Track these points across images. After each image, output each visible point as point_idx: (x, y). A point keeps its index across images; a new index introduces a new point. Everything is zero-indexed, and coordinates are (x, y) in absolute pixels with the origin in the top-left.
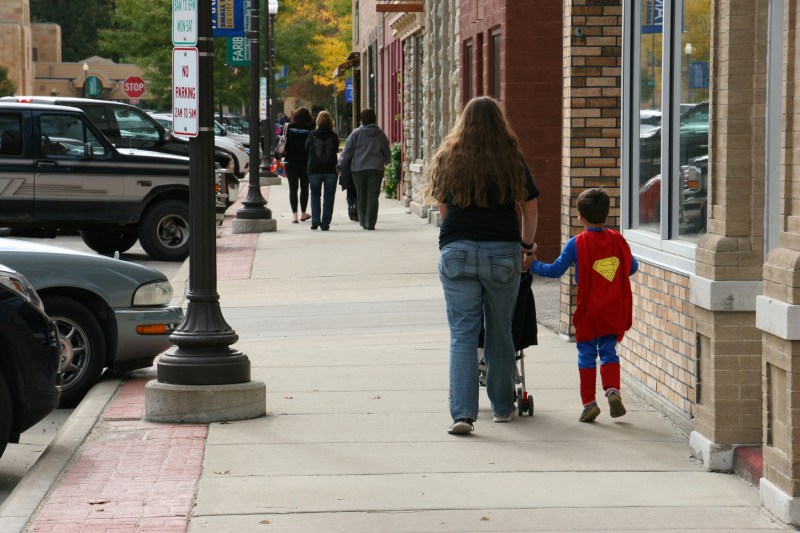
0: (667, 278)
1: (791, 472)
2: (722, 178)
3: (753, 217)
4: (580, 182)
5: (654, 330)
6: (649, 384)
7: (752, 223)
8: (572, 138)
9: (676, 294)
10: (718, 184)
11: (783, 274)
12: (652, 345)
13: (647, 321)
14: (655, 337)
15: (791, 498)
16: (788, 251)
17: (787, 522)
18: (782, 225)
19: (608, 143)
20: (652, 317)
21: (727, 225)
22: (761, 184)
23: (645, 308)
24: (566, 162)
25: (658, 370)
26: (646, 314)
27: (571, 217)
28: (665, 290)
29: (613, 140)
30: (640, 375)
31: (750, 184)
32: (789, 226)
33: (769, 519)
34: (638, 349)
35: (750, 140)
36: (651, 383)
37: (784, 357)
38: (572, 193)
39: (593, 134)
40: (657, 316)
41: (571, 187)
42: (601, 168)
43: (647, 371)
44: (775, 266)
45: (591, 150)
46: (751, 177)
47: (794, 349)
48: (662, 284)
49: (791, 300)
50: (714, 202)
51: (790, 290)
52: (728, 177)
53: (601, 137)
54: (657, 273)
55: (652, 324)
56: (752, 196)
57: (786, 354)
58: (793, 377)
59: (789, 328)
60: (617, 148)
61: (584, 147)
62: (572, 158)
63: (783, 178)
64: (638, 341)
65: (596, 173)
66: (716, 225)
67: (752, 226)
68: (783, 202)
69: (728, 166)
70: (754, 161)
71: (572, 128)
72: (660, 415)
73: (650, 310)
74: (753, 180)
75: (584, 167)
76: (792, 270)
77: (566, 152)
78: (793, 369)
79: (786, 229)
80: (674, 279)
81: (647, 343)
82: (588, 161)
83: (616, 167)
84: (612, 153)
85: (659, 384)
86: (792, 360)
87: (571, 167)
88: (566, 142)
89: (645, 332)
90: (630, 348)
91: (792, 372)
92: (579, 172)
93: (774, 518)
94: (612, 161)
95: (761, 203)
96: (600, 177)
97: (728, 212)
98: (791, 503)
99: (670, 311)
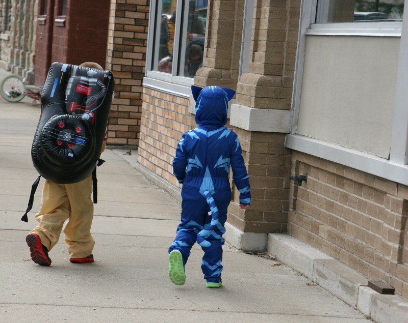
0: (174, 101)
1: (244, 216)
2: (215, 31)
3: (232, 57)
4: (120, 41)
5: (163, 136)
6: (157, 172)
7: (232, 60)
8: (116, 10)
9: (179, 111)
10: (212, 35)
11: (249, 89)
12: (161, 146)
13: (159, 131)
14: (163, 141)
15: (243, 233)
16: (253, 74)
17: (239, 248)
18: (251, 58)
19: (141, 16)
20: (163, 127)
21: (216, 61)
22: (239, 35)
23: (158, 122)
24: (112, 26)
25: (163, 162)
26: (159, 125)
27: (112, 64)
28: (173, 109)
29: (144, 14)
30: (151, 166)
31: (232, 35)
32: (255, 59)
33: (228, 247)
34: (152, 150)
35: (234, 5)
36: (159, 171)
37: (246, 142)
38: (114, 48)
39: (131, 9)
40: (166, 127)
41: (114, 44)
42: (135, 32)
43: (156, 164)
44: (245, 84)
45: (128, 19)
46: (233, 30)
47: (252, 137)
48: (170, 105)
49: (253, 105)
50: (209, 46)
51: (253, 99)
52: (219, 29)
53: (136, 11)
54: (168, 98)
55: (162, 132)
56: (233, 43)
57: (247, 141)
58: (250, 155)
59: (251, 123)
60: (146, 20)
61: (124, 17)
62: (115, 24)
63: (254, 27)
64: (152, 144)
65: (131, 35)
66: (209, 62)
67: (232, 63)
68: (252, 43)
69: (219, 22)
70: (236, 19)
71: (117, 3)
72: (163, 191)
73: (162, 123)
74: (235, 32)
75: (123, 31)
76: (255, 86)
77: (112, 20)
78: (250, 150)
79: (253, 61)
80: (179, 101)
81: (158, 145)
82: (126, 27)
83: (145, 32)
84: (143, 23)
85: (164, 172)
86: (251, 144)
87: (115, 30)
88: (113, 13)
89: (157, 138)
90: (147, 150)
91: (250, 152)
92: (120, 34)
93: (231, 246)
94: (142, 28)
95: (238, 48)
96: (134, 38)
97: (217, 53)
98: (242, 236)
99: (175, 122)
